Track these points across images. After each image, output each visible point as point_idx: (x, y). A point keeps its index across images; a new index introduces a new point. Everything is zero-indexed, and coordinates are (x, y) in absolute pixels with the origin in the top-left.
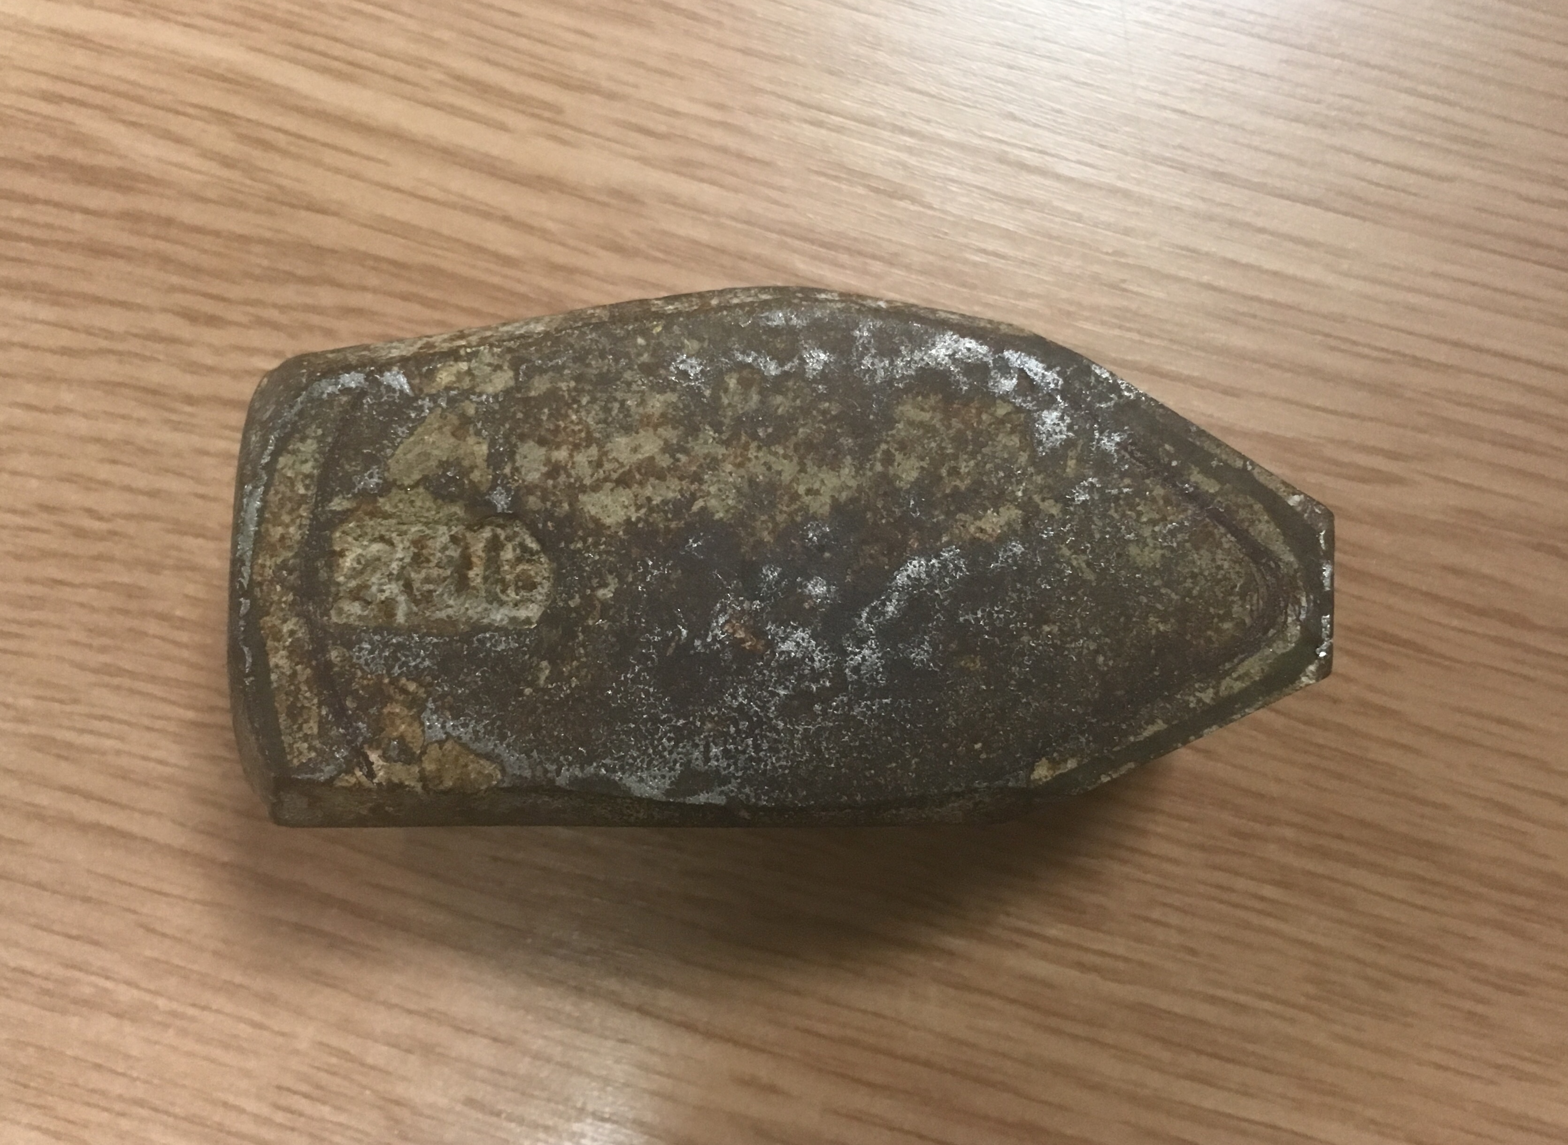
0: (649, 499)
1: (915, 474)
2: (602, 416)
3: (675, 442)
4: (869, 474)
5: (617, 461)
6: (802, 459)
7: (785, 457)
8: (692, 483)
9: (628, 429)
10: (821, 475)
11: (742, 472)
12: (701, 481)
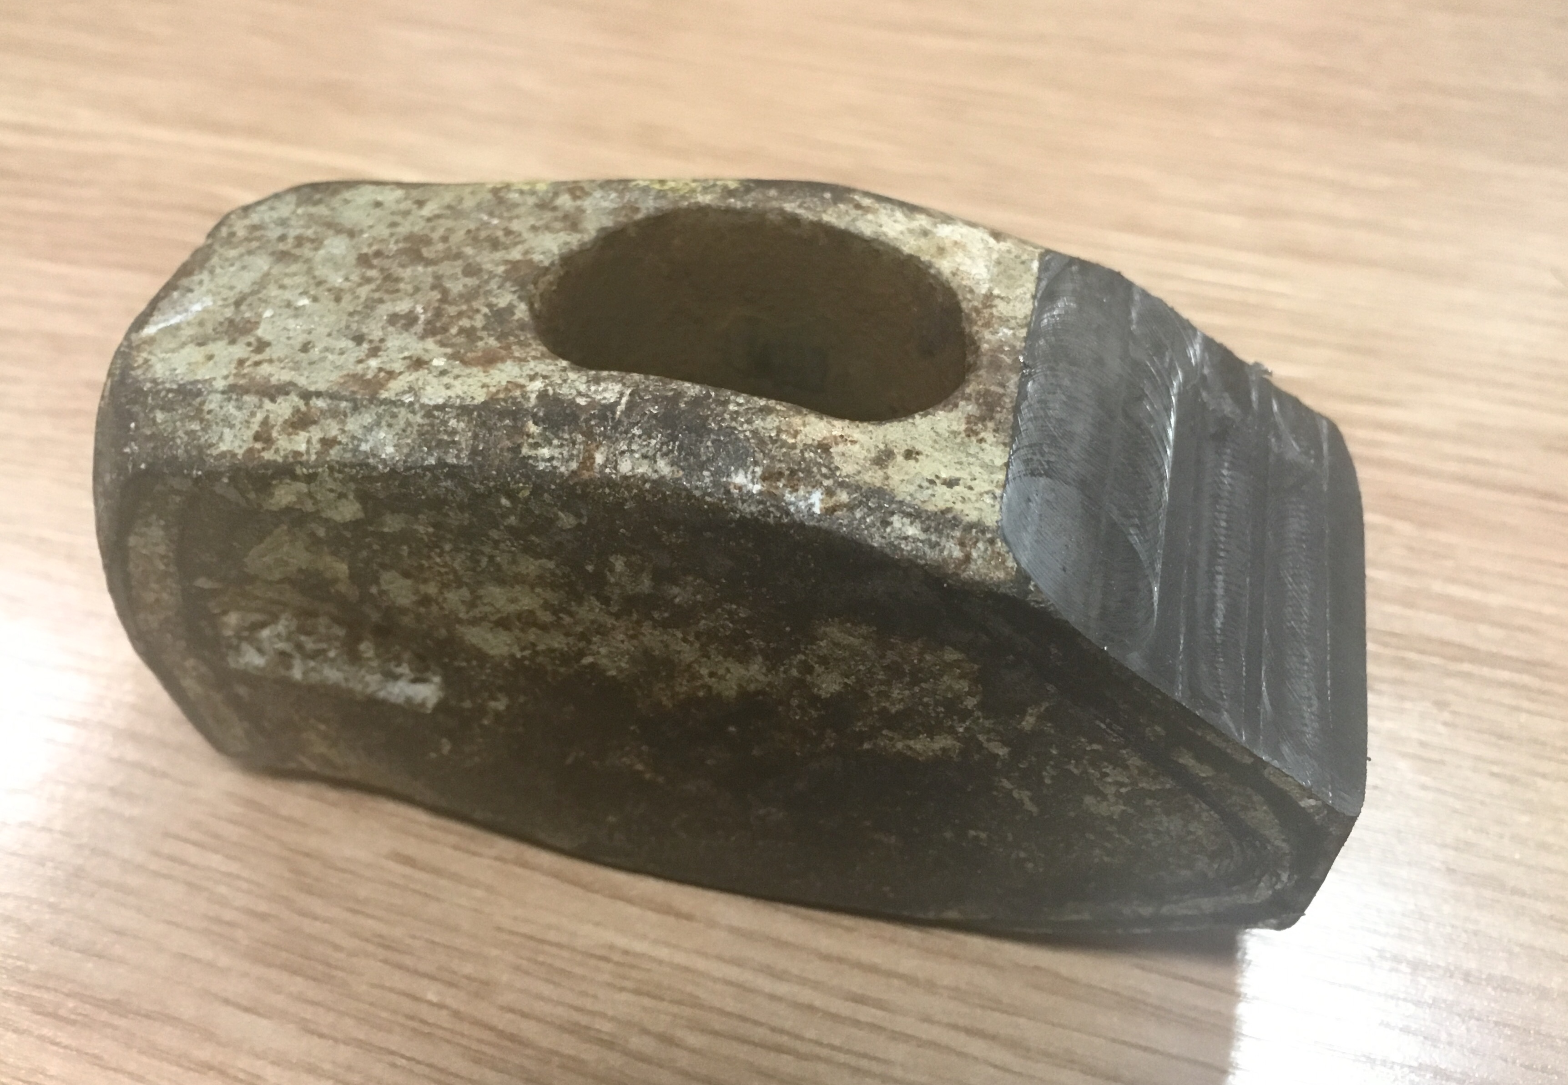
0: (534, 645)
1: (836, 688)
2: (468, 563)
3: (556, 603)
4: (782, 676)
5: (492, 605)
6: (703, 647)
7: (685, 640)
8: (579, 640)
9: (501, 582)
10: (727, 664)
11: (635, 642)
12: (589, 642)
